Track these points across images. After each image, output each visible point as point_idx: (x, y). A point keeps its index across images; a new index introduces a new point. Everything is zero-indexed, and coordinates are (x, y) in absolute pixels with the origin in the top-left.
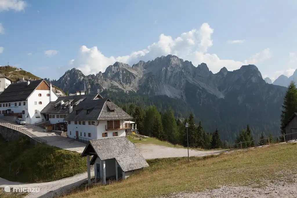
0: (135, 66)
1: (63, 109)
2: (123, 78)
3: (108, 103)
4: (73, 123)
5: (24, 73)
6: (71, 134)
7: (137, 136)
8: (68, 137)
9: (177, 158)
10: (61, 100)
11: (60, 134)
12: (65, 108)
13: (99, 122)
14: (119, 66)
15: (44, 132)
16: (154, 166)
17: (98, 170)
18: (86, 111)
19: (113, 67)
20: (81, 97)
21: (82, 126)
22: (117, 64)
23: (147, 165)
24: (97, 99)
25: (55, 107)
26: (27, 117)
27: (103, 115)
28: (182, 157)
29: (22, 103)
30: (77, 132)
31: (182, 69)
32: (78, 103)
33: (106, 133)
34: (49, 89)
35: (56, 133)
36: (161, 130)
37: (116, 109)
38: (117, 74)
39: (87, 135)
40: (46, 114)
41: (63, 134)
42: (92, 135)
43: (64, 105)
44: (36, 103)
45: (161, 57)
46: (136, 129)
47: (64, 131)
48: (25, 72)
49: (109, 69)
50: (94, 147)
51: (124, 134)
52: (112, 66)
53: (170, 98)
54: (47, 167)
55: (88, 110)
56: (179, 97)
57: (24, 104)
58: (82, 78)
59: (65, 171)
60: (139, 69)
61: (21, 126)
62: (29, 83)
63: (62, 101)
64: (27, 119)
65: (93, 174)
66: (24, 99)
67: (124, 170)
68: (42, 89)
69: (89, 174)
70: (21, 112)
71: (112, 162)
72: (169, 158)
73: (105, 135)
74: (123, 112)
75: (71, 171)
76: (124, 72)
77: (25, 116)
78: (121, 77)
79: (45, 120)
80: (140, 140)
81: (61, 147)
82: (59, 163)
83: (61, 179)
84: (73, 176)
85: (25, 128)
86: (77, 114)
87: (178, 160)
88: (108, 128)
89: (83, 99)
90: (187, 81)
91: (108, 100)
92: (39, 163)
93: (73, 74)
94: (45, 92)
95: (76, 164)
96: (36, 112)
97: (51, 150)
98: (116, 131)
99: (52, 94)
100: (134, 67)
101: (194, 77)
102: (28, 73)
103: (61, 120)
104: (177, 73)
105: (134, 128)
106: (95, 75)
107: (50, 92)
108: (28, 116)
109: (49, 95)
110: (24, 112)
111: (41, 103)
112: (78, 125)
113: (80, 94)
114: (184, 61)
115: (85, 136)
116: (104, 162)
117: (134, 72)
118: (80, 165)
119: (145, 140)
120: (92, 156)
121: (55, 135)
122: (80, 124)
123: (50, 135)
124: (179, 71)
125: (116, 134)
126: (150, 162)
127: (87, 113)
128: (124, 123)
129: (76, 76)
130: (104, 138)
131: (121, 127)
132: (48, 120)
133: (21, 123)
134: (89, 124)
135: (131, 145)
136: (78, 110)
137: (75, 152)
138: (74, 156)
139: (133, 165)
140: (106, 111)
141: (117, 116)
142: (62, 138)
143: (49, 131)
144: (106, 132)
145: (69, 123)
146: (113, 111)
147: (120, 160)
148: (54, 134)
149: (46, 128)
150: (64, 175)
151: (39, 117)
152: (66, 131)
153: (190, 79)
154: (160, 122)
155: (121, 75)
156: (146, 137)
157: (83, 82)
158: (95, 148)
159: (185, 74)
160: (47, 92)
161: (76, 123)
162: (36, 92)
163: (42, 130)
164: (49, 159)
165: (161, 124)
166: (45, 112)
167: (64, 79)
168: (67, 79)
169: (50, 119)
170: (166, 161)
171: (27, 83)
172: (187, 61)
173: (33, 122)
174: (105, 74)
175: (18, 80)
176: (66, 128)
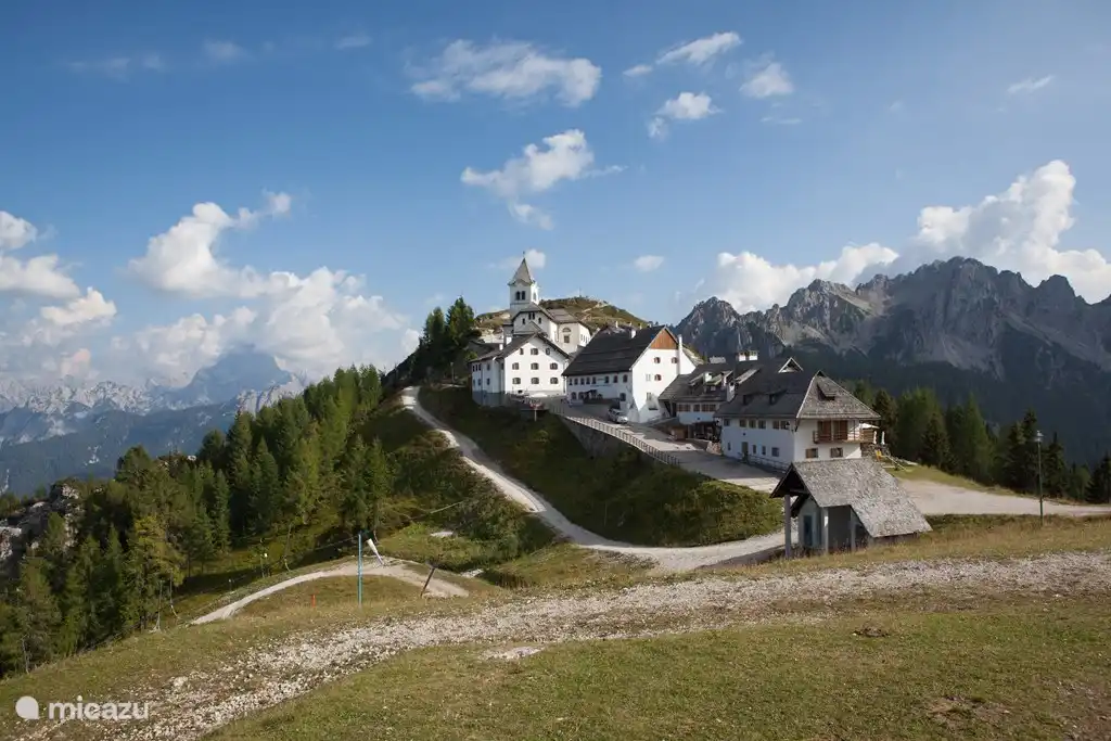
0: (863, 289)
1: (709, 392)
2: (832, 320)
3: (819, 382)
4: (735, 424)
5: (612, 311)
6: (729, 449)
7: (888, 461)
8: (723, 455)
9: (1005, 516)
10: (704, 371)
11: (704, 446)
12: (713, 389)
13: (798, 422)
14: (821, 290)
15: (669, 441)
16: (944, 531)
17: (806, 530)
18: (766, 399)
19: (808, 293)
20: (749, 365)
21: (757, 430)
22: (816, 285)
23: (927, 526)
24: (788, 370)
25: (691, 387)
26: (632, 407)
27: (809, 406)
28: (1022, 513)
29: (621, 376)
30: (745, 445)
31: (993, 293)
32: (743, 379)
33: (814, 450)
34: (677, 348)
35: (695, 444)
36: (945, 448)
37: (838, 394)
38: (818, 310)
39: (769, 452)
40: (669, 403)
41: (712, 448)
42: (781, 452)
43: (710, 384)
44: (648, 377)
45: (933, 264)
46: (883, 443)
47: (714, 441)
48: (613, 308)
49: (798, 297)
50: (804, 477)
51: (857, 453)
52: (804, 290)
53: (956, 369)
54: (685, 516)
55: (771, 396)
56: (984, 367)
57: (625, 379)
58: (733, 320)
59: (727, 526)
60: (873, 295)
61: (618, 426)
62: (634, 334)
63: (707, 375)
64: (630, 413)
65: (795, 537)
66: (625, 369)
67: (872, 534)
68: (661, 347)
69: (788, 539)
70: (618, 396)
71: (843, 514)
72: (985, 516)
73: (812, 453)
74: (856, 402)
75: (741, 527)
76: (836, 305)
77: (626, 405)
78: (827, 318)
79: (668, 415)
80: (896, 469)
81: (713, 476)
82: (710, 510)
83: (720, 542)
84: (744, 539)
85: (628, 432)
86: (745, 403)
87: (1009, 520)
88: (819, 437)
89: (755, 371)
90: (1007, 325)
91: (820, 374)
92: (668, 507)
93: (713, 310)
94: (667, 355)
95: (752, 514)
96: (650, 397)
97: (693, 480)
98: (839, 446)
99: (683, 358)
100: (859, 291)
101: (1028, 312)
102: (621, 311)
103: (707, 417)
104: (979, 303)
105: (879, 440)
106: (764, 313)
107: (678, 354)
108: (633, 405)
109: (676, 360)
110: (623, 397)
111: (659, 377)
112: (748, 429)
113: (747, 358)
114: (999, 272)
115: (764, 453)
116: (827, 513)
117: (863, 305)
118: (759, 517)
119: (909, 470)
120: (795, 497)
121: (694, 449)
122: (752, 425)
123: (684, 447)
124: (984, 300)
125: (837, 453)
126: (931, 520)
127: (771, 403)
128: (858, 429)
129: (718, 315)
130: (809, 460)
131: (851, 437)
132: (675, 415)
133: (620, 418)
134: (776, 427)
135: (888, 478)
136: (747, 394)
137: (745, 488)
138: (746, 497)
139: (893, 523)
140: (816, 398)
141: (841, 411)
142: (711, 457)
143: (679, 440)
144: (815, 446)
145: (727, 423)
146: (833, 399)
147: (863, 511)
148: (689, 447)
149: (673, 433)
150: (725, 535)
151: (655, 409)
152: (718, 441)
153: (1016, 320)
154: (942, 428)
155: (827, 312)
156: (909, 463)
157: (736, 329)
158: (804, 480)
159: (1001, 307)
160: (672, 353)
161: (742, 424)
162: (649, 354)
163: (665, 436)
164: (690, 501)
165: (946, 433)
166: (669, 397)
167: (690, 323)
168: (698, 322)
169: (678, 413)
170: (974, 521)
171: (629, 334)
172: (1006, 273)
173: (643, 420)
174: (787, 312)
175: (606, 327)
176: (719, 435)
